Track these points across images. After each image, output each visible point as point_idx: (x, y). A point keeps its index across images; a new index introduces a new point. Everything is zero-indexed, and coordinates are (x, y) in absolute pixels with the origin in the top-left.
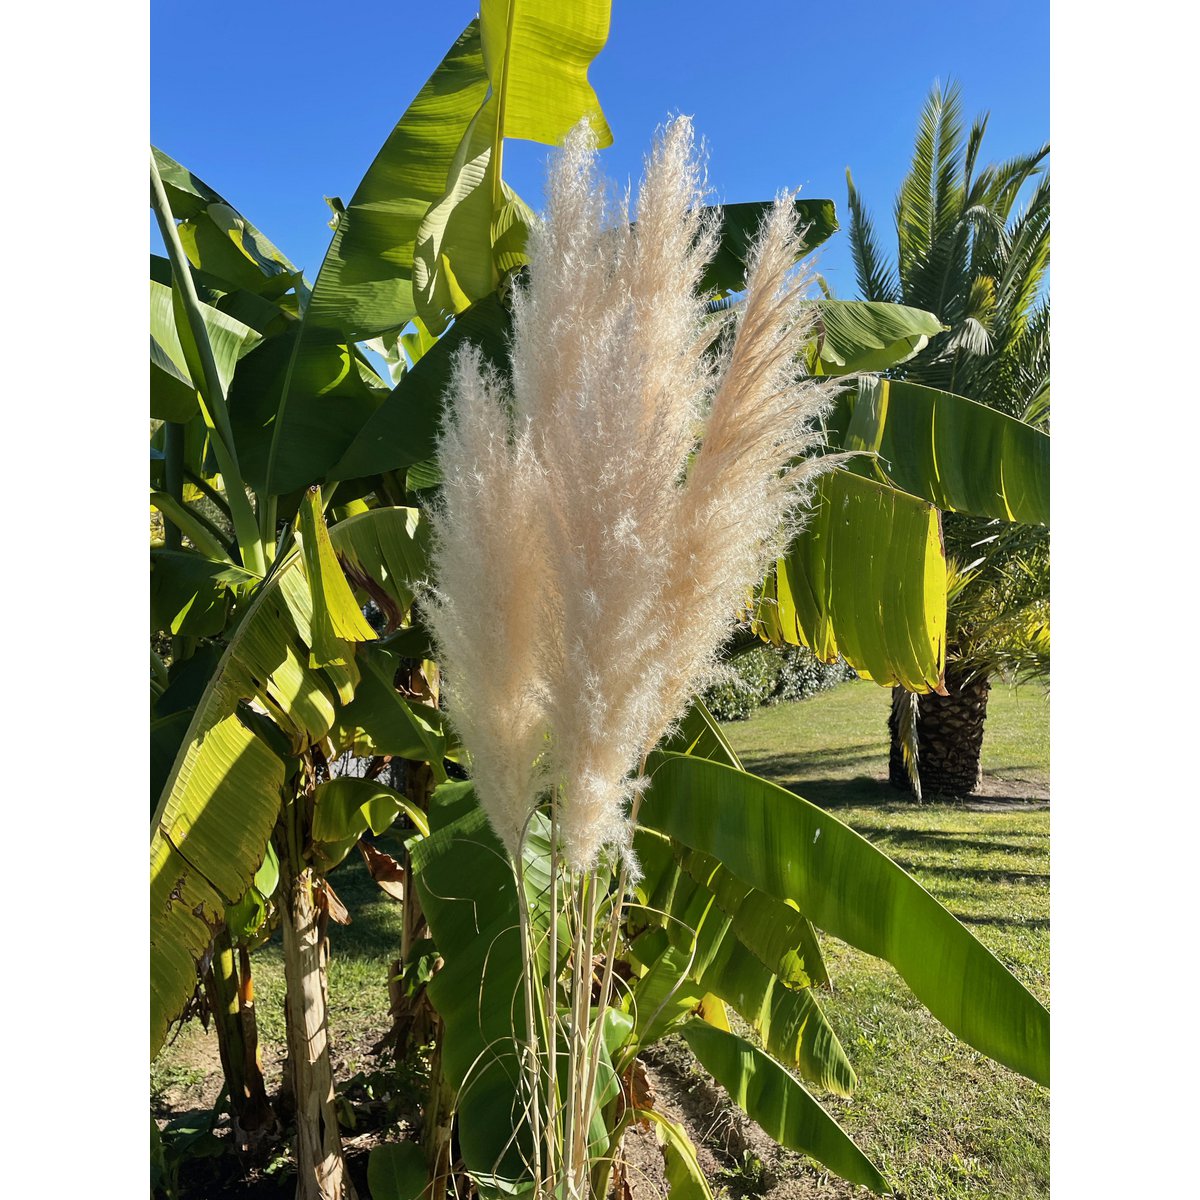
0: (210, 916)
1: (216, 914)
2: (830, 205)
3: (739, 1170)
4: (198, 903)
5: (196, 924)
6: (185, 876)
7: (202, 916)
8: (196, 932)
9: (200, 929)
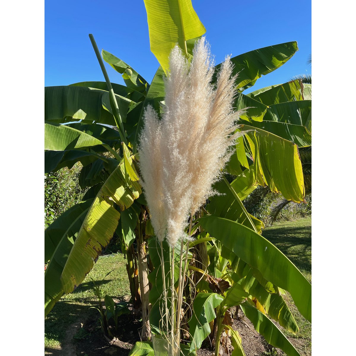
0: (97, 249)
1: (99, 249)
2: (295, 43)
3: (270, 353)
4: (94, 246)
5: (93, 251)
6: (91, 239)
7: (95, 249)
8: (93, 252)
9: (95, 252)
